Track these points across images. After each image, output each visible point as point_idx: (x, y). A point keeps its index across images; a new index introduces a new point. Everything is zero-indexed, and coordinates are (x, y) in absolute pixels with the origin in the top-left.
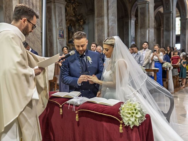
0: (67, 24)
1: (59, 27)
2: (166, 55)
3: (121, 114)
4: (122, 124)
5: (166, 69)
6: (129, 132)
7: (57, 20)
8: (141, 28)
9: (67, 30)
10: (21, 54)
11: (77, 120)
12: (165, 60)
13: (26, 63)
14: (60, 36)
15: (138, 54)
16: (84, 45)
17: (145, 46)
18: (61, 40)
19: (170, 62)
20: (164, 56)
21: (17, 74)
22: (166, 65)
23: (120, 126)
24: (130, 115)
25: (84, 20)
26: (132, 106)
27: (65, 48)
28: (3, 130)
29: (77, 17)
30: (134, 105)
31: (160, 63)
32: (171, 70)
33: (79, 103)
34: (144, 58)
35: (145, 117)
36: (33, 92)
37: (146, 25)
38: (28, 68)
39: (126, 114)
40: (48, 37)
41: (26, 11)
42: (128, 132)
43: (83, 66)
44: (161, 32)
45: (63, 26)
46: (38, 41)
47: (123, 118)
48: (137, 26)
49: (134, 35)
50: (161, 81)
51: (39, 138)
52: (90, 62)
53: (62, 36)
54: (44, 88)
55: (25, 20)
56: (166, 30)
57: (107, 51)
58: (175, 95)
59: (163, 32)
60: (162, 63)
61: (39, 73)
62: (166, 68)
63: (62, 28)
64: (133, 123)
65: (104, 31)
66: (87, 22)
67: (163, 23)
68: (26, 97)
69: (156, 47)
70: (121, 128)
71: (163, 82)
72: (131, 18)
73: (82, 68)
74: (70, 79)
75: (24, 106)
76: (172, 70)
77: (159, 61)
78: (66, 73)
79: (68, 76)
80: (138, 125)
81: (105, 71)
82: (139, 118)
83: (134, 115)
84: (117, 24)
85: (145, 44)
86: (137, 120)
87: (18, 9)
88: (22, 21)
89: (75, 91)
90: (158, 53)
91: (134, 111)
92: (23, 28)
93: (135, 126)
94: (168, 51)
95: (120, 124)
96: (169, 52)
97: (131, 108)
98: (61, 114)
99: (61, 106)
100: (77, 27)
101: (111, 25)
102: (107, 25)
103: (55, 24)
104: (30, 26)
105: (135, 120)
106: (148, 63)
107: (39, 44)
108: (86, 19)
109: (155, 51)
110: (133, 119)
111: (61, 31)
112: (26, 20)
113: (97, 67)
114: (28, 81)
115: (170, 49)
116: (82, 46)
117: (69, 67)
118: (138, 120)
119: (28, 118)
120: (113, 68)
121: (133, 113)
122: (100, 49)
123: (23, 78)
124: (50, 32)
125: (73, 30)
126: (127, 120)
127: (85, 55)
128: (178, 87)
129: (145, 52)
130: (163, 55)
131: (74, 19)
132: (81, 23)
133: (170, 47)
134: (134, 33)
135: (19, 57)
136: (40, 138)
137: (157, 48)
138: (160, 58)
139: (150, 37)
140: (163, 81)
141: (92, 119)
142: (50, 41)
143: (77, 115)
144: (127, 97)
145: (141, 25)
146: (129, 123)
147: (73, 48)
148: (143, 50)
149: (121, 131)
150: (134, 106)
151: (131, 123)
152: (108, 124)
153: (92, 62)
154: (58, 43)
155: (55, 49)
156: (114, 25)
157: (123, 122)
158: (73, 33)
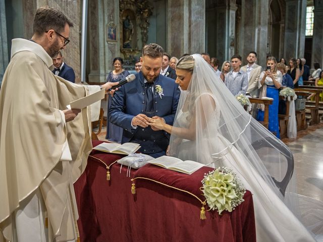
0: (121, 16)
1: (108, 23)
2: (286, 75)
3: (203, 191)
4: (205, 206)
5: (285, 100)
6: (215, 218)
7: (106, 11)
8: (245, 25)
9: (122, 27)
11: (133, 192)
12: (284, 83)
14: (109, 36)
18: (112, 43)
20: (283, 76)
22: (286, 91)
23: (201, 210)
24: (219, 194)
25: (149, 10)
26: (223, 179)
27: (118, 62)
29: (139, 4)
30: (227, 178)
32: (293, 101)
33: (136, 165)
34: (249, 79)
35: (243, 198)
36: (63, 149)
37: (255, 20)
39: (212, 192)
40: (91, 39)
42: (213, 218)
43: (148, 100)
44: (281, 30)
45: (115, 20)
46: (75, 48)
47: (208, 198)
48: (239, 20)
49: (234, 35)
50: (277, 119)
52: (160, 94)
53: (112, 37)
56: (289, 28)
58: (298, 144)
59: (284, 31)
60: (280, 89)
61: (72, 119)
62: (285, 97)
63: (113, 24)
64: (222, 206)
65: (183, 30)
66: (154, 14)
67: (284, 15)
69: (271, 62)
70: (202, 212)
71: (279, 121)
72: (229, 6)
76: (295, 101)
77: (274, 86)
78: (117, 106)
80: (230, 211)
82: (233, 199)
83: (225, 194)
84: (205, 19)
86: (230, 202)
87: (41, 16)
90: (274, 71)
91: (225, 188)
92: (49, 45)
93: (225, 212)
94: (291, 67)
95: (202, 206)
96: (292, 69)
97: (220, 182)
98: (108, 179)
99: (108, 168)
100: (138, 21)
101: (195, 21)
102: (188, 20)
103: (102, 18)
105: (227, 202)
107: (76, 52)
108: (153, 8)
109: (269, 68)
110: (222, 201)
111: (111, 28)
114: (54, 133)
117: (125, 100)
118: (232, 203)
121: (224, 191)
123: (46, 129)
124: (94, 31)
125: (132, 26)
126: (213, 201)
128: (305, 129)
129: (251, 69)
130: (281, 75)
131: (133, 8)
132: (146, 15)
134: (234, 32)
135: (40, 96)
137: (272, 64)
138: (276, 80)
139: (261, 40)
140: (280, 118)
141: (157, 193)
142: (93, 46)
143: (133, 184)
144: (215, 155)
145: (245, 21)
146: (216, 206)
147: (130, 56)
148: (248, 66)
149: (202, 217)
150: (226, 180)
151: (219, 206)
152: (183, 203)
153: (163, 95)
154: (107, 48)
155: (101, 58)
156: (200, 19)
157: (207, 204)
158: (131, 31)
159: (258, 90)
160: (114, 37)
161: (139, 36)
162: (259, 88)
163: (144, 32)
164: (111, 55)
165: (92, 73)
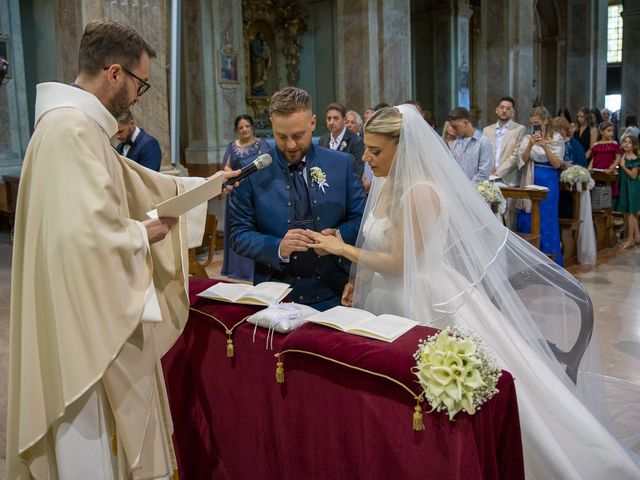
0: (246, 33)
1: (221, 47)
2: (571, 141)
3: (418, 374)
4: (421, 404)
5: (571, 189)
6: (442, 428)
7: (217, 25)
8: (490, 45)
10: (108, 187)
11: (280, 379)
12: (570, 156)
13: (121, 211)
14: (224, 74)
15: (473, 140)
16: (303, 132)
17: (505, 110)
18: (229, 87)
19: (585, 164)
20: (566, 143)
21: (97, 250)
22: (575, 173)
23: (415, 411)
24: (449, 379)
25: (301, 21)
26: (456, 350)
27: (244, 122)
28: (62, 414)
29: (281, 9)
30: (463, 348)
31: (554, 170)
32: (588, 192)
33: (285, 326)
35: (497, 387)
36: (145, 299)
37: (508, 35)
38: (129, 224)
39: (435, 376)
40: (188, 79)
41: (117, 43)
42: (439, 428)
43: (298, 198)
44: (559, 53)
45: (235, 41)
46: (158, 98)
47: (427, 387)
48: (477, 35)
49: (467, 65)
50: (556, 227)
51: (164, 431)
52: (320, 185)
53: (230, 75)
54: (174, 273)
55: (117, 70)
56: (574, 49)
57: (377, 154)
58: (599, 275)
59: (565, 55)
60: (560, 170)
61: (161, 237)
62: (572, 184)
63: (232, 50)
64: (456, 404)
65: (368, 57)
66: (311, 26)
67: (565, 24)
68: (123, 318)
70: (417, 416)
71: (560, 232)
72: (456, 9)
73: (295, 205)
74: (255, 240)
75: (120, 345)
77: (548, 163)
78: (243, 220)
79: (251, 229)
80: (471, 412)
81: (371, 215)
82: (476, 390)
83: (460, 379)
84: (409, 34)
85: (505, 103)
86: (470, 394)
87: (95, 37)
88: (108, 74)
89: (270, 281)
91: (460, 368)
92: (111, 94)
93: (461, 415)
94: (580, 126)
95: (416, 405)
96: (582, 129)
97: (451, 357)
98: (230, 354)
99: (229, 332)
100: (280, 43)
101: (391, 40)
102: (376, 38)
103: (209, 37)
104: (132, 85)
105: (464, 396)
106: (514, 167)
107: (160, 106)
108: (307, 17)
109: (538, 128)
110: (456, 393)
111: (228, 57)
112: (120, 71)
113: (344, 203)
114: (128, 268)
115: (588, 119)
116: (296, 137)
117: (253, 203)
118: (474, 397)
119: (131, 379)
120: (392, 211)
121: (458, 373)
122: (352, 122)
123: (115, 261)
124: (195, 63)
126: (437, 395)
127: (304, 164)
128: (612, 246)
129: (504, 130)
130: (562, 141)
131: (269, 17)
132: (294, 30)
133: (587, 111)
134: (467, 60)
135: (100, 196)
136: (167, 432)
138: (553, 152)
139: (521, 73)
140: (562, 226)
142: (193, 93)
143: (279, 364)
144: (439, 307)
145: (489, 35)
146: (442, 404)
147: (266, 112)
148: (497, 125)
149: (417, 426)
150: (462, 352)
151: (449, 403)
153: (326, 185)
154: (220, 97)
155: (209, 116)
156: (400, 36)
157: (426, 399)
158: (267, 61)
159: (517, 172)
160: (233, 76)
161: (283, 72)
162: (520, 167)
163: (291, 64)
164: (228, 110)
165: (192, 145)
